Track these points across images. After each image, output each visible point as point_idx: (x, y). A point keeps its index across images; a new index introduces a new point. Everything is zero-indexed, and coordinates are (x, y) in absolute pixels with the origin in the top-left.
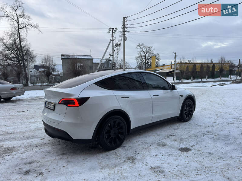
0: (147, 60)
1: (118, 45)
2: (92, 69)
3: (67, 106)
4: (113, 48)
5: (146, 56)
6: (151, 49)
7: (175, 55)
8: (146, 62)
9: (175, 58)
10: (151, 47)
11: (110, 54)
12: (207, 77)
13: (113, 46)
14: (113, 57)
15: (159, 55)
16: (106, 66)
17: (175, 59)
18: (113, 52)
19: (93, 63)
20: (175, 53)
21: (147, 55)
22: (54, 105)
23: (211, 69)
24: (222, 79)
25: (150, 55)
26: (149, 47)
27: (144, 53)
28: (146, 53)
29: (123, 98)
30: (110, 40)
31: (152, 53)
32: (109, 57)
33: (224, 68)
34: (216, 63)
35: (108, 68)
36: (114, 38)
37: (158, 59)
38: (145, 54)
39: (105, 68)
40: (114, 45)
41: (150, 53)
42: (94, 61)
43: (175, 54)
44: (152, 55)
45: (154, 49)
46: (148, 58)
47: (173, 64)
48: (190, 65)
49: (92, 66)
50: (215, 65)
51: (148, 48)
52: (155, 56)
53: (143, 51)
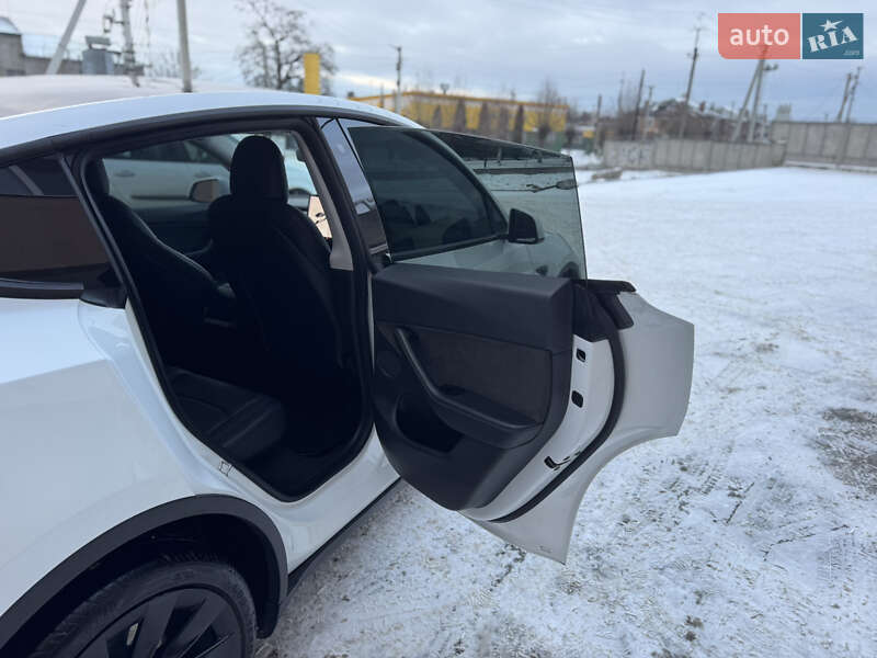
0: (286, 67)
5: (282, 49)
6: (300, 21)
7: (400, 58)
9: (399, 68)
10: (300, 14)
12: (499, 155)
15: (331, 50)
17: (399, 75)
20: (400, 49)
21: (284, 47)
23: (511, 124)
24: (543, 160)
25: (298, 47)
26: (292, 12)
27: (273, 34)
28: (278, 37)
31: (303, 38)
33: (551, 124)
37: (329, 68)
38: (277, 42)
41: (297, 39)
43: (397, 53)
44: (304, 47)
46: (291, 59)
47: (388, 96)
48: (447, 103)
50: (526, 109)
51: (288, 15)
52: (317, 52)
53: (266, 25)
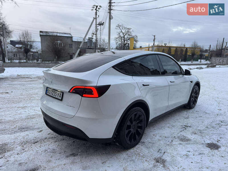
0: (126, 41)
1: (101, 24)
2: (72, 47)
3: (82, 96)
4: (96, 27)
5: (125, 37)
6: (130, 30)
7: (155, 38)
8: (125, 43)
9: (154, 40)
10: (130, 29)
11: (93, 32)
12: (180, 61)
13: (96, 25)
14: (96, 37)
15: (137, 37)
16: (89, 45)
17: (154, 42)
18: (97, 31)
19: (72, 41)
20: (155, 36)
21: (126, 37)
22: (62, 93)
23: (184, 53)
24: (193, 62)
25: (129, 37)
26: (128, 29)
27: (123, 34)
28: (124, 34)
29: (144, 85)
30: (94, 18)
31: (130, 34)
32: (92, 36)
33: (195, 53)
34: (189, 48)
35: (91, 47)
36: (97, 16)
38: (124, 36)
39: (88, 47)
40: (98, 24)
41: (129, 35)
42: (74, 39)
43: (154, 37)
44: (131, 36)
45: (133, 31)
46: (127, 39)
47: (150, 47)
48: (166, 48)
49: (72, 44)
50: (188, 49)
51: (127, 29)
52: (133, 37)
53: (122, 32)
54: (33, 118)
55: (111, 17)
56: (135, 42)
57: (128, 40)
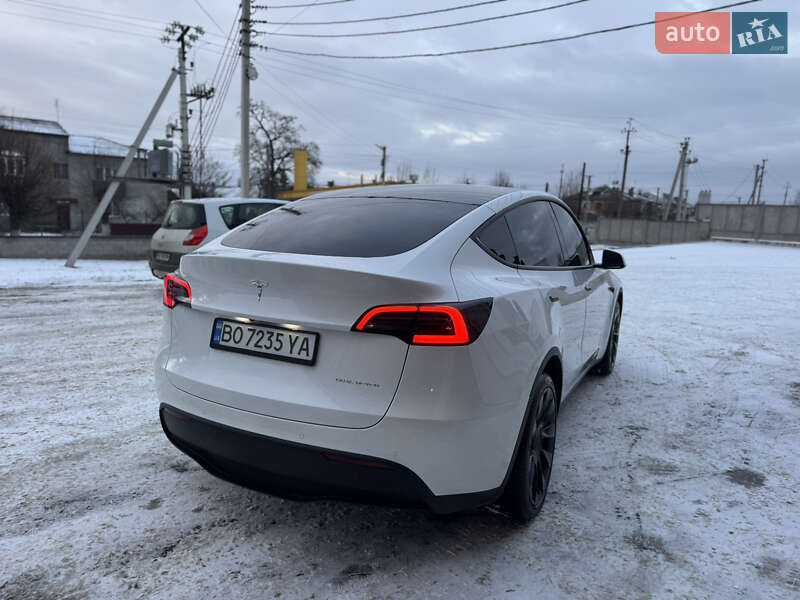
0: (278, 162)
1: (202, 94)
2: (66, 176)
3: (409, 341)
4: (184, 103)
5: (275, 147)
6: (291, 125)
7: (384, 156)
8: (276, 167)
9: (383, 163)
10: (292, 119)
11: (174, 123)
13: (184, 95)
14: (184, 138)
15: (316, 147)
16: (155, 168)
17: (383, 169)
18: (185, 118)
20: (384, 149)
21: (277, 145)
22: (312, 340)
25: (288, 146)
26: (285, 118)
27: (268, 136)
28: (272, 137)
30: (174, 69)
31: (293, 138)
32: (168, 136)
35: (164, 175)
36: (187, 65)
37: (315, 163)
38: (271, 141)
39: (150, 176)
40: (188, 92)
41: (288, 139)
43: (382, 152)
44: (294, 145)
45: (301, 126)
46: (282, 155)
47: (368, 184)
49: (66, 166)
51: (281, 119)
52: (304, 149)
53: (262, 127)
54: (79, 457)
55: (250, 70)
56: (310, 166)
57: (286, 159)
